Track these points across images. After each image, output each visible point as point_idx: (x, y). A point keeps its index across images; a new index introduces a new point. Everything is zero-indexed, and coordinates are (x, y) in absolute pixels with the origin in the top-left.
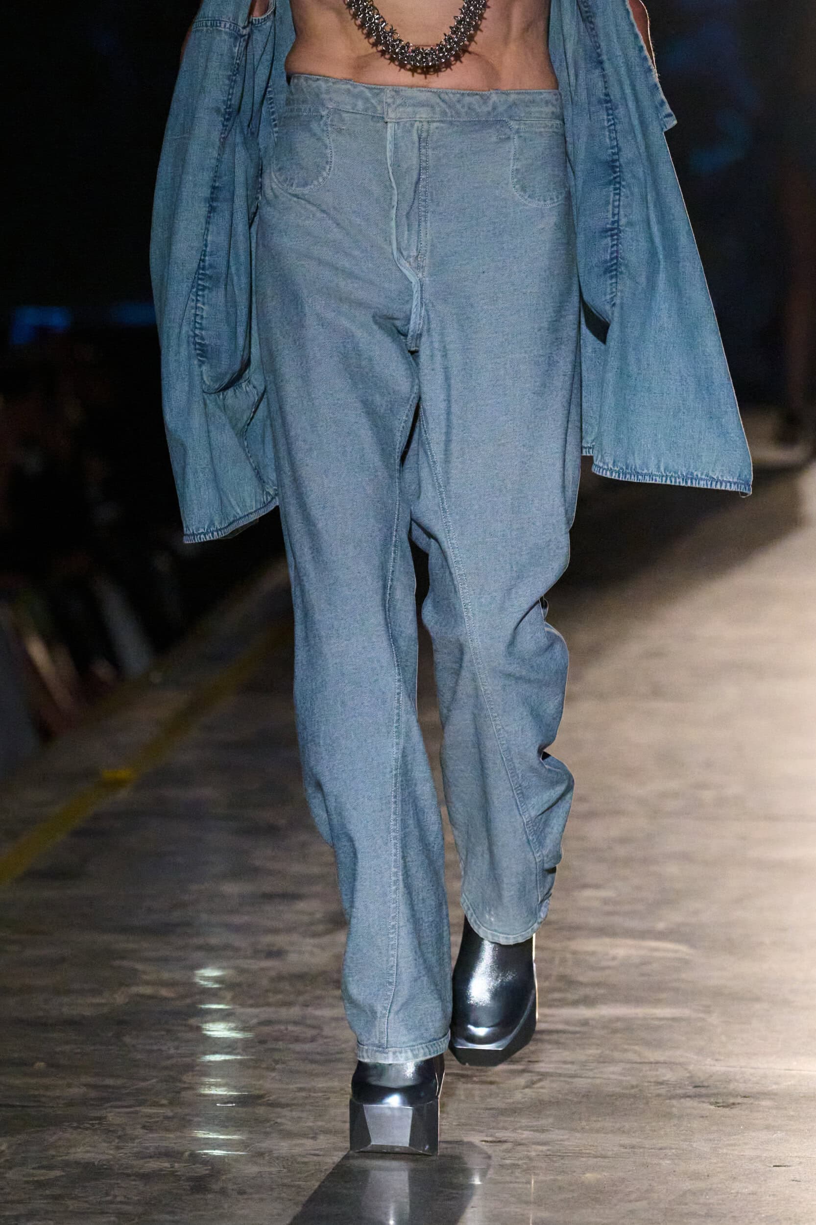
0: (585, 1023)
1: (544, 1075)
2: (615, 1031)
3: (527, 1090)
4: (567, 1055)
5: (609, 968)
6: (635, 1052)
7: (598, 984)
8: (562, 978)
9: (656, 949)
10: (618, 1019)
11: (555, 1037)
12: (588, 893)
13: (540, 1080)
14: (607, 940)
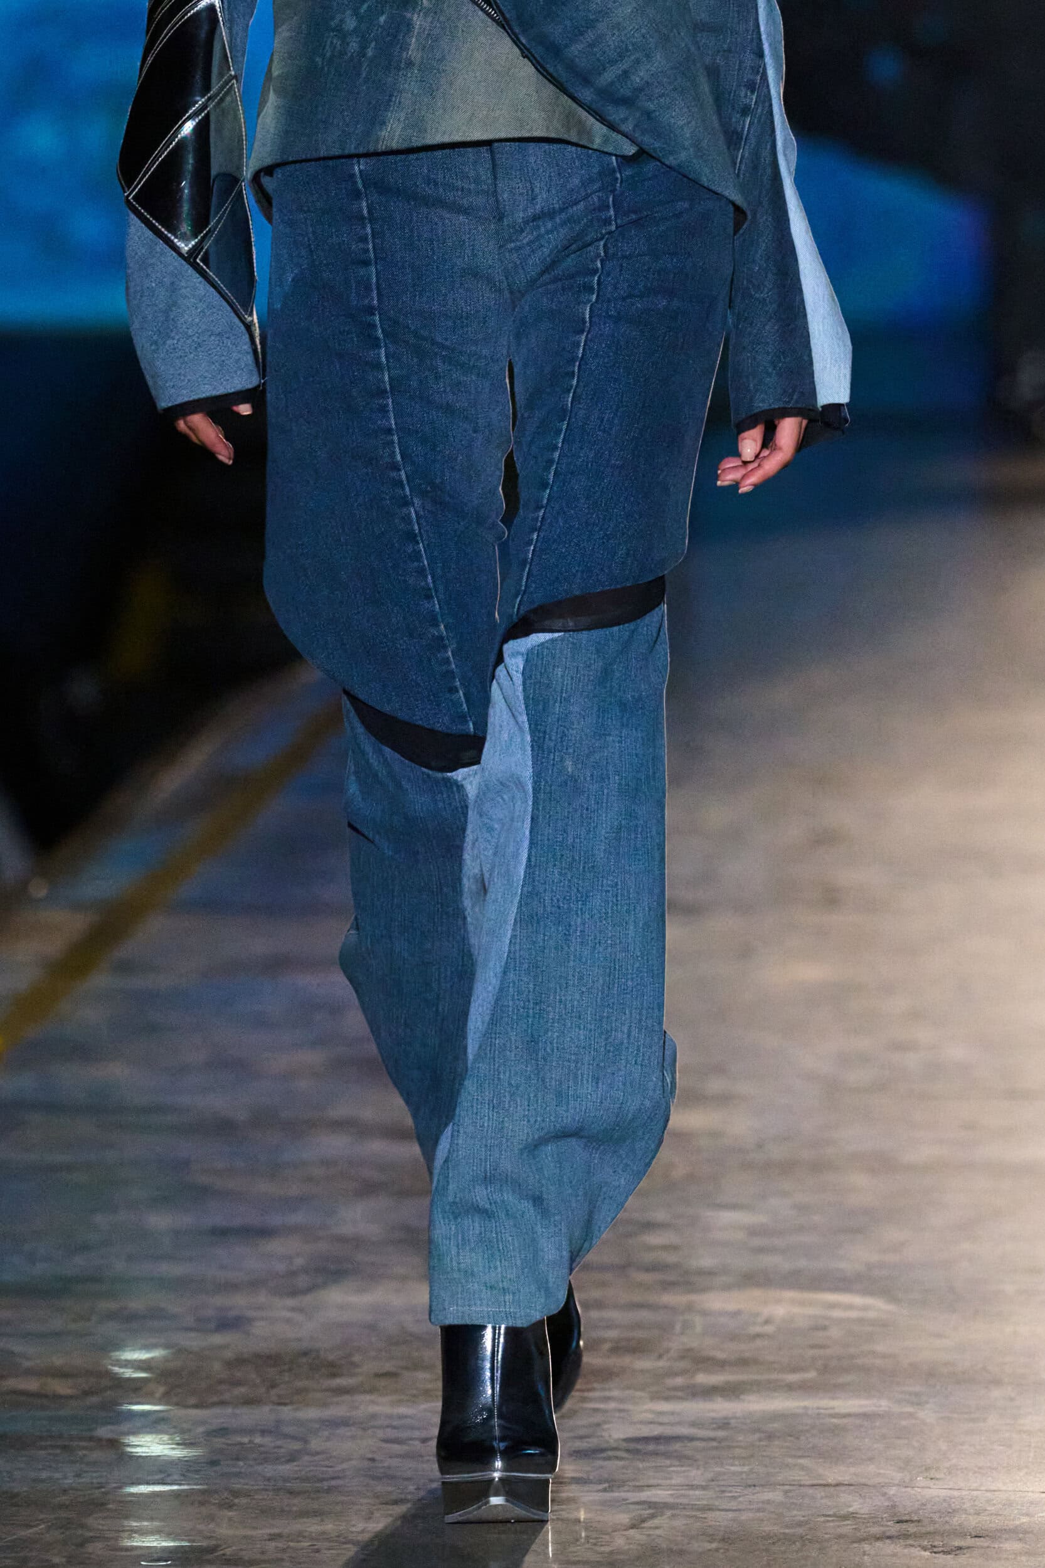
0: (724, 1424)
1: (657, 1508)
2: (770, 1437)
3: (632, 1532)
4: (696, 1475)
5: (758, 1336)
6: (803, 1468)
7: (743, 1362)
8: (686, 1354)
9: (833, 1306)
10: (776, 1416)
11: (677, 1446)
12: (728, 1217)
13: (653, 1516)
14: (757, 1293)
